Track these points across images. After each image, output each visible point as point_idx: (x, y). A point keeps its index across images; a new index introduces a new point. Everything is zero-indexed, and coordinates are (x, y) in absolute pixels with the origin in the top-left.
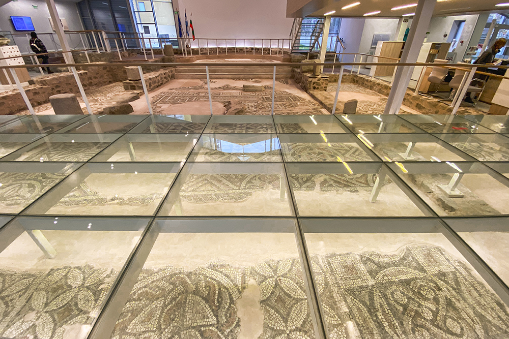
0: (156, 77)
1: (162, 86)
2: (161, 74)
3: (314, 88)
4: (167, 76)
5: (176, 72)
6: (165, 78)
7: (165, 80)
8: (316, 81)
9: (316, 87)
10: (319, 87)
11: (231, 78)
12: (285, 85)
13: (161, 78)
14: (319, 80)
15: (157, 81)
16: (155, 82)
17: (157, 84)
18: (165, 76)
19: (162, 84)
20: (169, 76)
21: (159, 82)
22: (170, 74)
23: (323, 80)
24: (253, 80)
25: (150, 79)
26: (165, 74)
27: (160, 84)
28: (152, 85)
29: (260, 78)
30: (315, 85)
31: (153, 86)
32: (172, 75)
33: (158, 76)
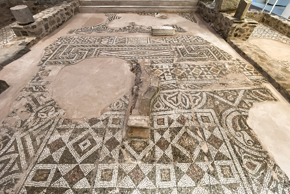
0: (54, 15)
1: (64, 25)
2: (61, 10)
3: (236, 35)
4: (69, 11)
5: (80, 5)
6: (67, 14)
7: (67, 17)
8: (241, 27)
9: (239, 34)
10: (242, 35)
11: (136, 12)
12: (193, 23)
13: (62, 15)
14: (245, 25)
15: (56, 21)
16: (53, 22)
17: (57, 24)
18: (66, 12)
19: (63, 22)
20: (72, 11)
21: (59, 20)
22: (73, 8)
23: (250, 26)
24: (159, 15)
25: (45, 19)
26: (66, 9)
27: (61, 22)
28: (49, 26)
29: (165, 12)
30: (238, 32)
31: (51, 27)
32: (75, 9)
33: (57, 14)
